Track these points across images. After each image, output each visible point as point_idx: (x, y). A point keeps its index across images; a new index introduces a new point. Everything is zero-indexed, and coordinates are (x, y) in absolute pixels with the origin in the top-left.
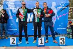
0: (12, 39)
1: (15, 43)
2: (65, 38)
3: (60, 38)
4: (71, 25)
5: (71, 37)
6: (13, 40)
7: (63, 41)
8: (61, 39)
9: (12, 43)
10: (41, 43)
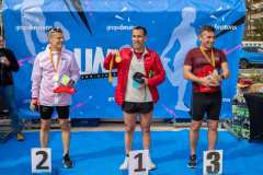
0: (37, 154)
1: (47, 168)
2: (221, 152)
3: (205, 153)
4: (249, 92)
5: (247, 136)
6: (41, 157)
7: (216, 163)
8: (209, 157)
9: (39, 167)
10: (137, 167)
